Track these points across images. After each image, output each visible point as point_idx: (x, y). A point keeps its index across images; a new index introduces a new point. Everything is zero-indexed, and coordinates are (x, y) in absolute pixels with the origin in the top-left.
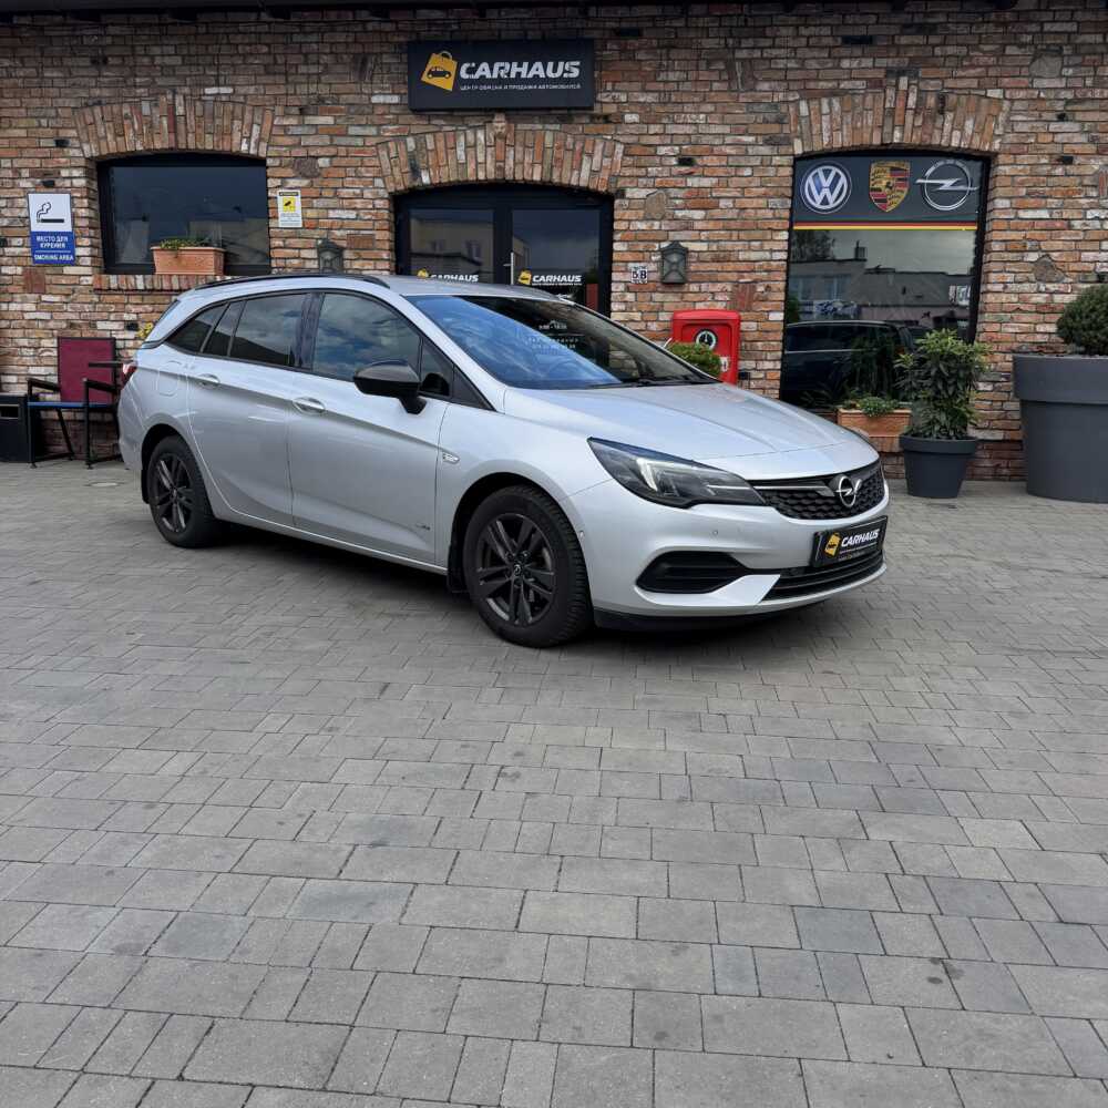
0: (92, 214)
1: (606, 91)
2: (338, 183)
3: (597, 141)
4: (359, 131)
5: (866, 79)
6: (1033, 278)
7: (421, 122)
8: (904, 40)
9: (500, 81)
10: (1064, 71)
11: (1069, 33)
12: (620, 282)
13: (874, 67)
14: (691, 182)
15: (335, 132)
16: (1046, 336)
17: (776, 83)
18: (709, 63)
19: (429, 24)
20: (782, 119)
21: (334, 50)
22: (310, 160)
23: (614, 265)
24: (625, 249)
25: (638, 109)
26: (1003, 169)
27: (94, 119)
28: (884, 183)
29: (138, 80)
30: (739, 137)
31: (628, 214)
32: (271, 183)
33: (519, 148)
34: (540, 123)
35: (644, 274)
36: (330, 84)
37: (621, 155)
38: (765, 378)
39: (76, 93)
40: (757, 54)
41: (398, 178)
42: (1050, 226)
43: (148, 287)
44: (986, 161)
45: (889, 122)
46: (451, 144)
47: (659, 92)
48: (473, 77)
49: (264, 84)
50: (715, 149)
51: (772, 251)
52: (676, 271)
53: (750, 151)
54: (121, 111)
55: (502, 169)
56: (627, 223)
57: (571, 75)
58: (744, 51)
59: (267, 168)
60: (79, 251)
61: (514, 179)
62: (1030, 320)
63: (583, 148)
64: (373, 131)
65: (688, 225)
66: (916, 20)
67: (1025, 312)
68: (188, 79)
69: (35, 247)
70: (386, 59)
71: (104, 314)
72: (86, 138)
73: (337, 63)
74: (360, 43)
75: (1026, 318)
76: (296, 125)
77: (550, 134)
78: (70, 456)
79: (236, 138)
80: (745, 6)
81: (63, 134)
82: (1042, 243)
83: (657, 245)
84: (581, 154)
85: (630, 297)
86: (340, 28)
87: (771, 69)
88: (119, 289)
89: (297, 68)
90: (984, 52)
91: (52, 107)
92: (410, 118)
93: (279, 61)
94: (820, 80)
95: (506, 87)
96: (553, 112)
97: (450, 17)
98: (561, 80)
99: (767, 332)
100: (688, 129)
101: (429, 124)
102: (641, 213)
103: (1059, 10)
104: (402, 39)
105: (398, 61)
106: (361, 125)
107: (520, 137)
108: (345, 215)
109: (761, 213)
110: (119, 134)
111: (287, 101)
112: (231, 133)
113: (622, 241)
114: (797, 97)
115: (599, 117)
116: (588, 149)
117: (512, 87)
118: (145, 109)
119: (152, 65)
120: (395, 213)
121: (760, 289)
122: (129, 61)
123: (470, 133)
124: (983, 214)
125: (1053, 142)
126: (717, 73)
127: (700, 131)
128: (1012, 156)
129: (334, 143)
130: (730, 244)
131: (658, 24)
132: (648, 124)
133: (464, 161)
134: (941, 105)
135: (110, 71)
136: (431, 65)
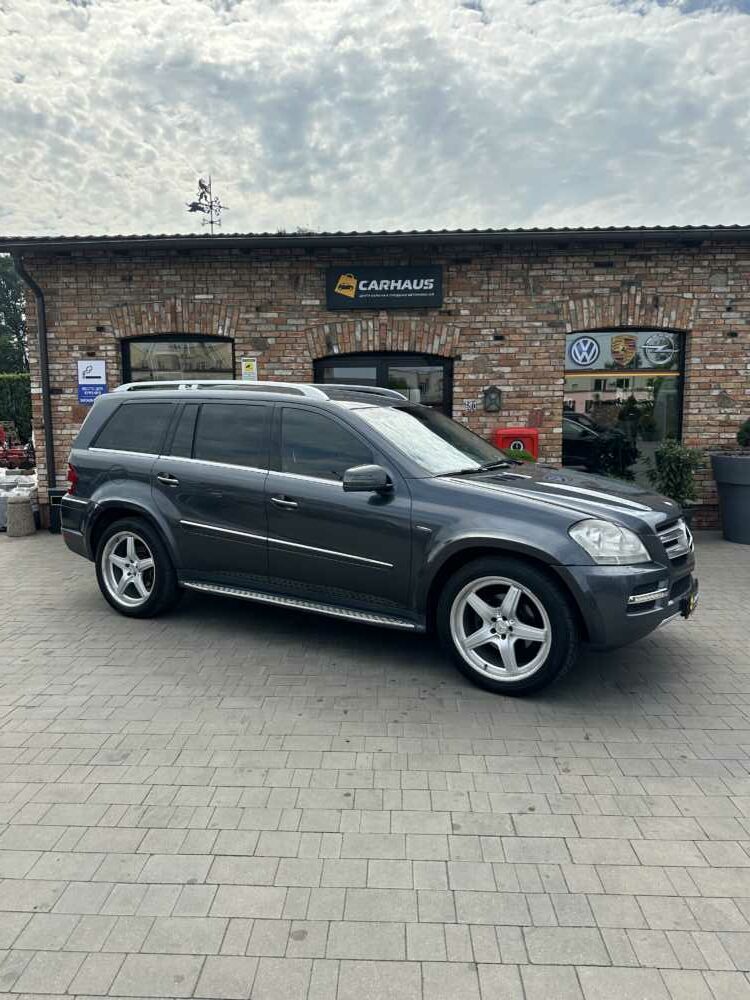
0: (117, 372)
1: (449, 297)
2: (281, 354)
3: (444, 326)
4: (295, 322)
5: (611, 288)
6: (716, 405)
7: (334, 317)
8: (633, 264)
9: (383, 291)
10: (731, 282)
11: (731, 260)
12: (458, 410)
13: (614, 280)
14: (502, 350)
15: (276, 322)
16: (726, 440)
17: (553, 291)
18: (512, 278)
19: (339, 258)
20: (558, 312)
21: (280, 272)
22: (262, 339)
23: (454, 401)
24: (461, 391)
25: (468, 307)
26: (695, 340)
27: (123, 316)
28: (621, 348)
29: (152, 290)
30: (532, 323)
31: (464, 370)
32: (237, 354)
33: (394, 331)
34: (408, 316)
35: (474, 406)
36: (275, 293)
37: (458, 335)
39: (111, 298)
40: (541, 273)
42: (725, 374)
44: (682, 336)
45: (624, 313)
46: (352, 329)
47: (482, 296)
48: (365, 289)
49: (234, 293)
50: (517, 330)
51: (555, 391)
52: (493, 402)
53: (539, 331)
54: (140, 309)
55: (385, 344)
56: (462, 375)
57: (428, 287)
58: (535, 271)
59: (235, 344)
61: (392, 350)
62: (716, 431)
63: (435, 330)
64: (303, 322)
65: (501, 376)
66: (638, 253)
67: (712, 426)
68: (184, 289)
69: (81, 394)
70: (308, 277)
72: (117, 327)
73: (280, 279)
74: (296, 268)
75: (713, 429)
76: (255, 318)
77: (413, 322)
79: (215, 325)
81: (102, 323)
82: (721, 384)
83: (482, 388)
84: (434, 333)
85: (465, 419)
86: (282, 259)
87: (550, 281)
89: (254, 283)
90: (681, 271)
91: (95, 307)
92: (327, 314)
93: (244, 278)
94: (581, 288)
95: (388, 295)
96: (416, 309)
97: (351, 252)
98: (422, 291)
99: (552, 440)
100: (501, 319)
101: (338, 317)
102: (471, 369)
103: (724, 248)
104: (321, 266)
105: (318, 279)
106: (295, 318)
107: (395, 325)
108: (284, 373)
109: (546, 368)
110: (139, 323)
111: (248, 303)
112: (212, 322)
113: (459, 386)
114: (568, 298)
115: (444, 312)
116: (438, 332)
117: (391, 295)
118: (156, 308)
119: (161, 281)
120: (315, 370)
121: (547, 414)
122: (146, 279)
123: (364, 323)
124: (684, 365)
125: (724, 323)
126: (518, 284)
127: (508, 320)
128: (700, 333)
129: (279, 329)
130: (527, 387)
131: (480, 256)
132: (475, 316)
133: (360, 340)
134: (655, 303)
135: (134, 285)
136: (340, 282)
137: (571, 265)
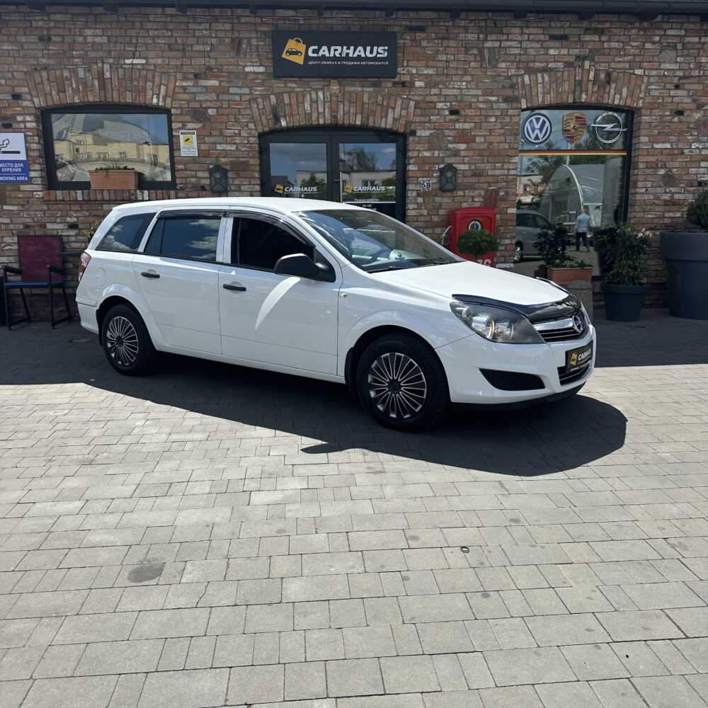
0: (41, 148)
1: (403, 66)
2: (223, 126)
3: (398, 99)
4: (238, 91)
5: (565, 62)
6: (662, 185)
7: (283, 85)
8: (587, 38)
9: (335, 58)
10: (678, 59)
11: (680, 36)
12: (414, 190)
14: (457, 126)
15: (218, 91)
16: (670, 220)
17: (508, 64)
18: (468, 50)
19: (285, 20)
20: (514, 86)
21: (218, 35)
22: (202, 110)
23: (409, 180)
24: (417, 169)
25: (424, 78)
26: (645, 118)
27: (42, 80)
28: (572, 126)
29: (74, 53)
30: (488, 97)
31: (418, 147)
32: (174, 126)
33: (347, 103)
34: (360, 86)
35: (429, 185)
36: (216, 58)
37: (413, 108)
39: (27, 61)
40: (497, 44)
41: (265, 121)
42: (672, 153)
43: (86, 199)
44: (631, 114)
45: (578, 89)
46: (301, 100)
47: (437, 67)
48: (316, 55)
49: (169, 58)
51: (508, 169)
52: (449, 181)
53: (494, 106)
54: (62, 74)
55: (335, 117)
56: (417, 152)
57: (382, 56)
58: (490, 43)
59: (172, 115)
60: (33, 174)
61: (343, 124)
62: (661, 210)
63: (388, 103)
64: (247, 91)
65: (456, 153)
66: (593, 26)
68: (113, 53)
70: (254, 42)
71: (53, 219)
72: (35, 91)
73: (221, 44)
74: (238, 31)
75: (658, 209)
76: (193, 86)
77: (366, 92)
78: (28, 319)
79: (149, 93)
80: (490, 14)
81: (17, 90)
82: (667, 163)
83: (437, 166)
84: (388, 106)
85: (420, 200)
86: (222, 21)
87: (505, 54)
88: (63, 200)
89: (192, 47)
90: (631, 46)
91: (9, 71)
92: (273, 82)
93: (179, 41)
94: (535, 61)
95: (339, 63)
96: (369, 79)
97: (298, 15)
98: (375, 59)
99: (506, 220)
100: (456, 92)
101: (285, 86)
102: (427, 146)
103: (675, 22)
104: (266, 29)
105: (263, 43)
106: (239, 87)
107: (347, 96)
108: (229, 147)
109: (502, 146)
110: (61, 90)
111: (185, 69)
112: (145, 91)
113: (413, 164)
114: (523, 72)
115: (398, 83)
116: (392, 104)
117: (344, 63)
118: (81, 73)
119: (85, 42)
120: (259, 145)
121: (502, 194)
122: (68, 39)
123: (313, 93)
124: (631, 145)
125: (672, 101)
126: (473, 56)
127: (463, 93)
128: (649, 111)
129: (220, 98)
130: (483, 165)
131: (435, 24)
132: (430, 88)
133: (309, 112)
134: (608, 79)
135: (54, 46)
136: (288, 47)
137: (526, 37)
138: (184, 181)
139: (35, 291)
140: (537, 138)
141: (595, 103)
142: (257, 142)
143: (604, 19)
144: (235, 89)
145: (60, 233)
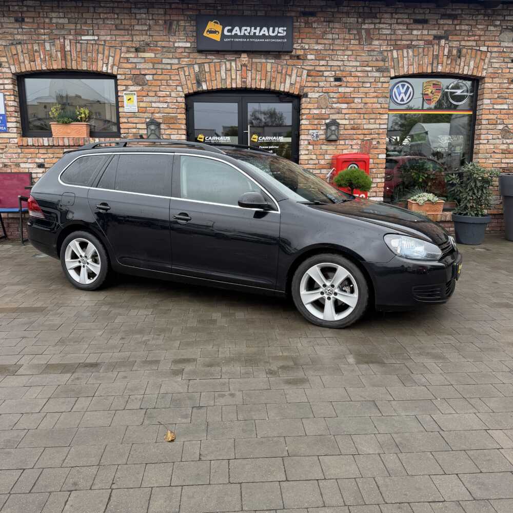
0: (15, 104)
1: (298, 43)
2: (157, 89)
3: (294, 68)
4: (169, 61)
5: (424, 40)
6: (500, 137)
7: (202, 57)
8: (443, 22)
9: (244, 36)
13: (428, 34)
14: (341, 90)
15: (154, 61)
16: (506, 165)
17: (382, 41)
18: (349, 31)
19: (206, 6)
20: (385, 59)
21: (154, 17)
22: (141, 76)
23: (302, 132)
24: (308, 123)
25: (314, 52)
26: (488, 85)
27: (17, 52)
28: (430, 91)
29: (42, 31)
30: (364, 68)
31: (310, 106)
32: (119, 88)
33: (253, 71)
34: (264, 59)
35: (317, 136)
36: (152, 36)
37: (305, 76)
38: (377, 187)
39: (6, 37)
40: (372, 26)
42: (508, 112)
43: (50, 144)
44: (476, 81)
45: (435, 62)
46: (217, 69)
47: (325, 44)
48: (229, 34)
49: (115, 35)
50: (352, 73)
51: (380, 124)
52: (333, 133)
53: (369, 75)
54: (33, 48)
55: (245, 82)
56: (309, 110)
57: (282, 35)
58: (366, 24)
59: (117, 80)
60: (9, 125)
61: (251, 88)
62: (499, 157)
63: (286, 72)
64: (176, 61)
65: (339, 112)
66: (448, 12)
67: (498, 153)
68: (72, 31)
70: (182, 23)
71: (26, 159)
72: (12, 63)
73: (156, 25)
74: (169, 15)
75: (497, 156)
76: (134, 58)
77: (269, 64)
78: (4, 239)
79: (100, 63)
80: (367, 3)
82: (504, 120)
83: (324, 121)
84: (286, 74)
85: (310, 147)
86: (157, 6)
87: (379, 34)
88: (34, 146)
89: (134, 26)
90: (479, 29)
92: (196, 55)
93: (123, 23)
94: (403, 40)
95: (248, 40)
96: (271, 53)
97: (218, 2)
98: (276, 37)
99: (377, 164)
100: (339, 63)
101: (206, 58)
102: (317, 105)
104: (194, 13)
105: (189, 24)
106: (169, 58)
107: (254, 66)
108: (161, 105)
109: (375, 106)
110: (32, 60)
111: (129, 44)
112: (97, 61)
113: (306, 119)
114: (392, 48)
115: (295, 56)
116: (289, 72)
117: (251, 40)
118: (48, 48)
119: (51, 23)
120: (186, 104)
121: (374, 143)
122: (37, 20)
123: (228, 63)
124: (476, 106)
125: (509, 72)
126: (353, 35)
127: (345, 64)
128: (491, 79)
129: (155, 67)
130: (359, 120)
131: (324, 10)
132: (319, 60)
133: (225, 78)
134: (459, 54)
135: (26, 26)
136: (208, 28)
138: (126, 131)
139: (10, 215)
140: (402, 100)
141: (448, 73)
142: (184, 101)
143: (457, 7)
144: (167, 59)
145: (30, 171)
